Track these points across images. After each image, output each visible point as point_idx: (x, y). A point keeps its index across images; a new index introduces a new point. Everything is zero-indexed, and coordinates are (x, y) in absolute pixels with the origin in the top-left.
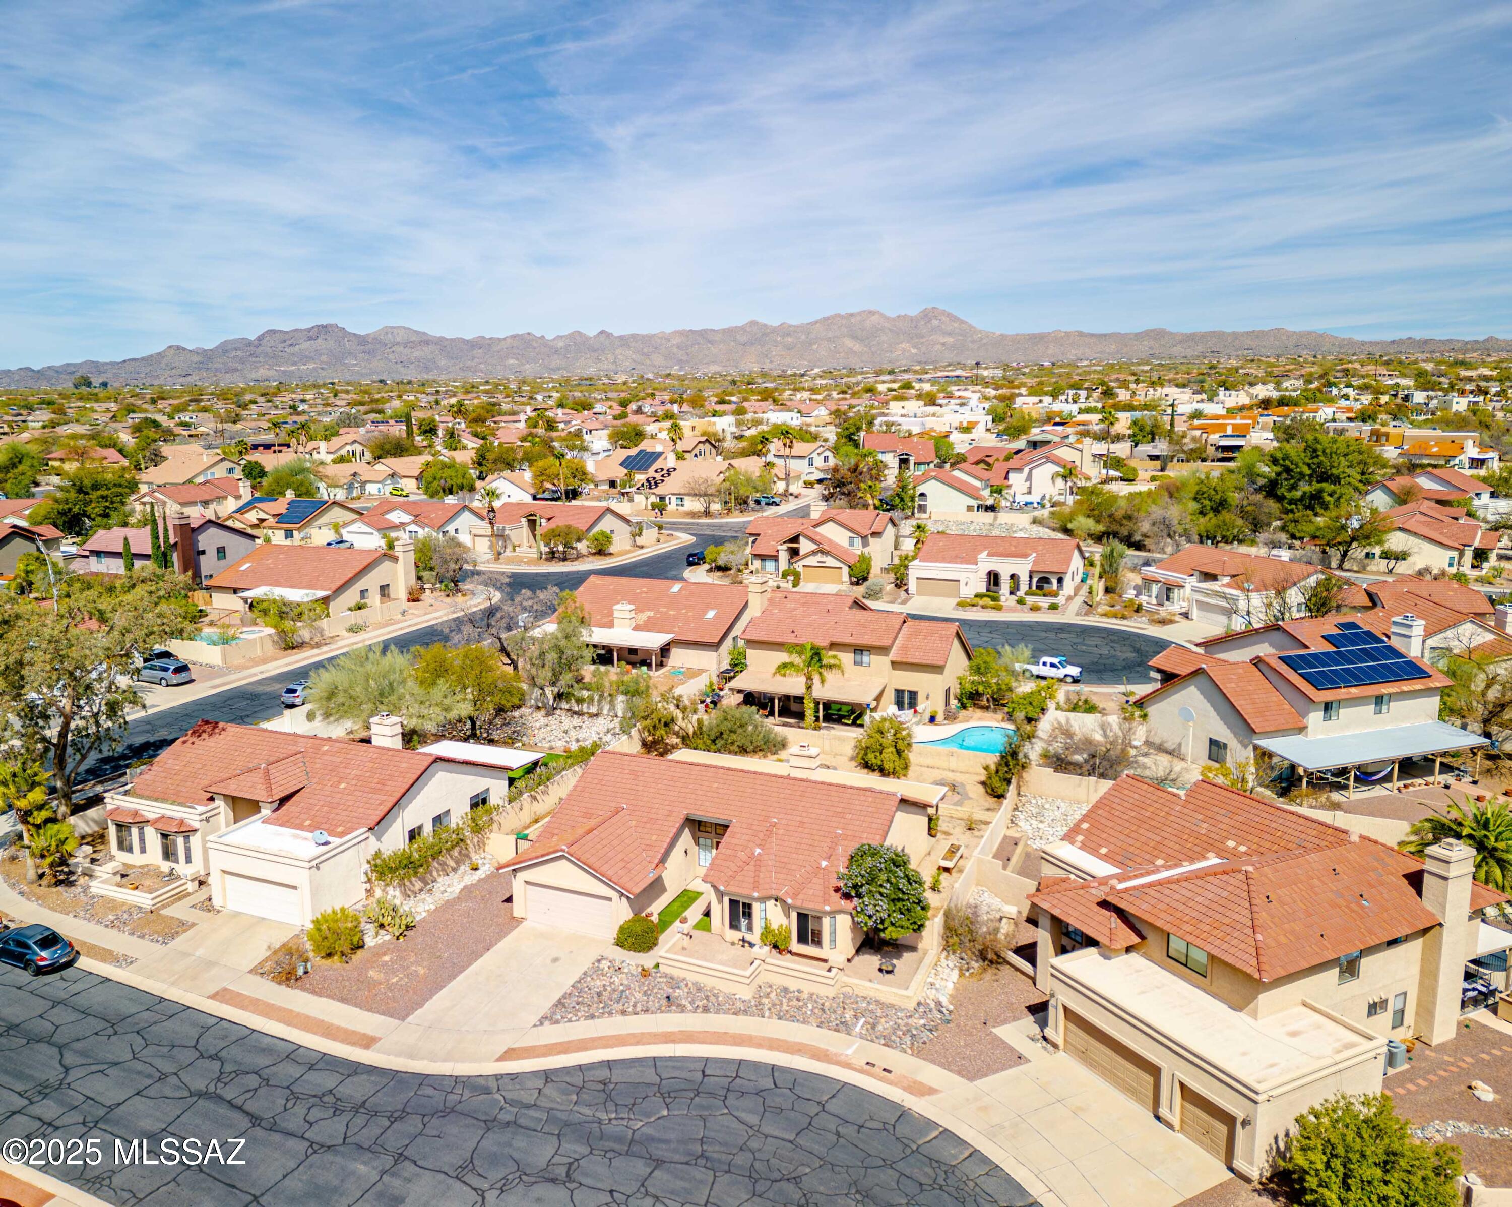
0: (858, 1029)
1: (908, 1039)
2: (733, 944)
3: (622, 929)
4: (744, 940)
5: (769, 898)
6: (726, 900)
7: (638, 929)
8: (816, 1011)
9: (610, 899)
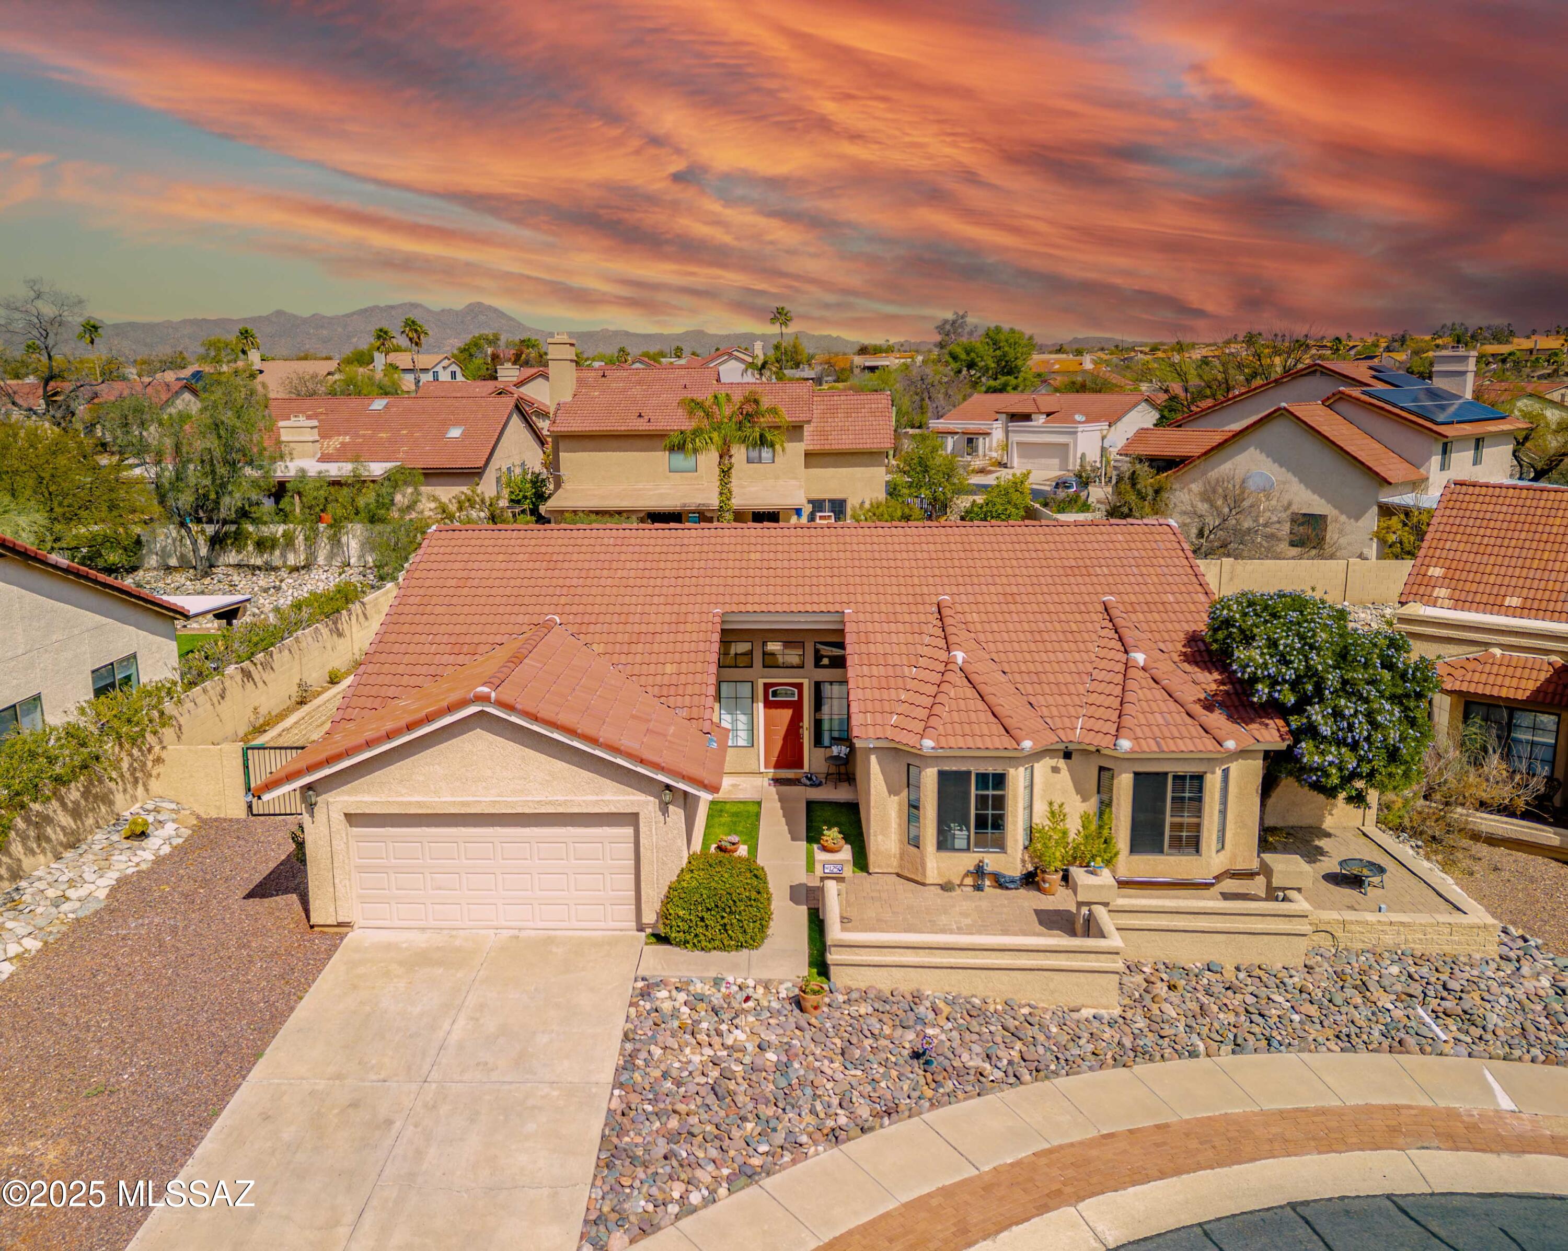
0: (1440, 1032)
2: (946, 887)
4: (979, 872)
6: (930, 775)
8: (1310, 1009)
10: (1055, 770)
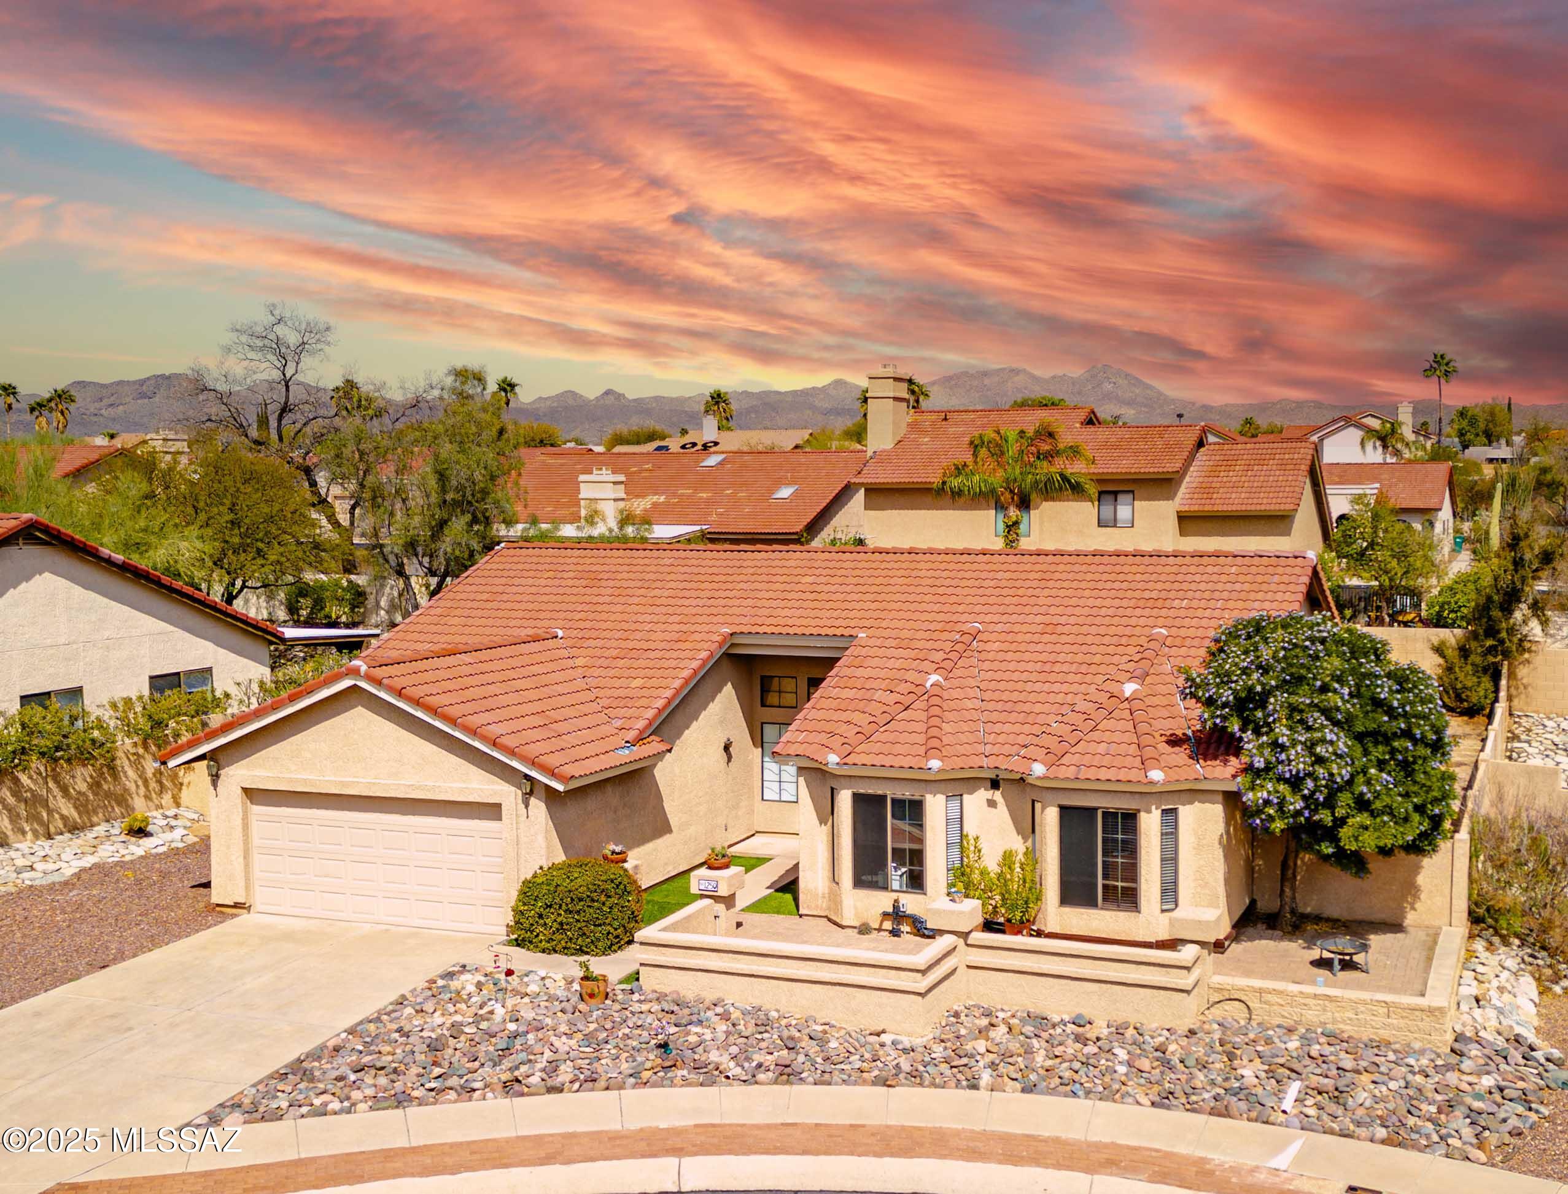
0: (1288, 1104)
1: (1459, 1121)
2: (864, 929)
3: (529, 891)
4: (897, 915)
5: (971, 783)
6: (845, 800)
7: (582, 881)
8: (1145, 1064)
9: (493, 811)
10: (992, 803)
